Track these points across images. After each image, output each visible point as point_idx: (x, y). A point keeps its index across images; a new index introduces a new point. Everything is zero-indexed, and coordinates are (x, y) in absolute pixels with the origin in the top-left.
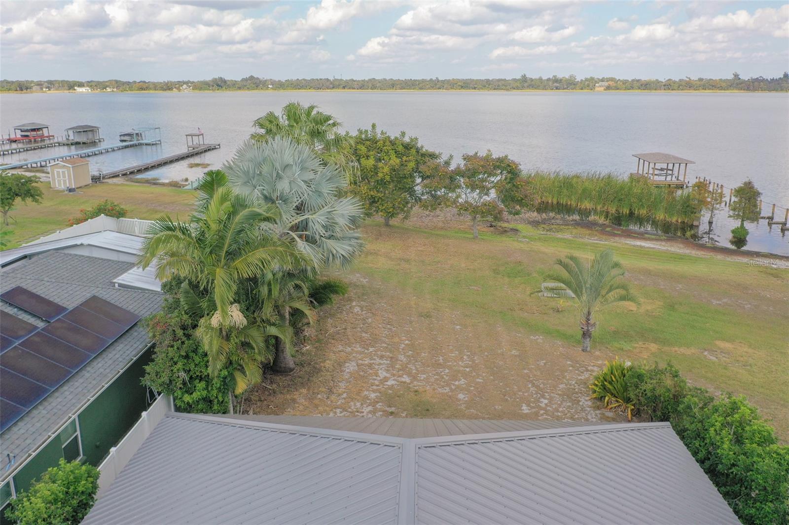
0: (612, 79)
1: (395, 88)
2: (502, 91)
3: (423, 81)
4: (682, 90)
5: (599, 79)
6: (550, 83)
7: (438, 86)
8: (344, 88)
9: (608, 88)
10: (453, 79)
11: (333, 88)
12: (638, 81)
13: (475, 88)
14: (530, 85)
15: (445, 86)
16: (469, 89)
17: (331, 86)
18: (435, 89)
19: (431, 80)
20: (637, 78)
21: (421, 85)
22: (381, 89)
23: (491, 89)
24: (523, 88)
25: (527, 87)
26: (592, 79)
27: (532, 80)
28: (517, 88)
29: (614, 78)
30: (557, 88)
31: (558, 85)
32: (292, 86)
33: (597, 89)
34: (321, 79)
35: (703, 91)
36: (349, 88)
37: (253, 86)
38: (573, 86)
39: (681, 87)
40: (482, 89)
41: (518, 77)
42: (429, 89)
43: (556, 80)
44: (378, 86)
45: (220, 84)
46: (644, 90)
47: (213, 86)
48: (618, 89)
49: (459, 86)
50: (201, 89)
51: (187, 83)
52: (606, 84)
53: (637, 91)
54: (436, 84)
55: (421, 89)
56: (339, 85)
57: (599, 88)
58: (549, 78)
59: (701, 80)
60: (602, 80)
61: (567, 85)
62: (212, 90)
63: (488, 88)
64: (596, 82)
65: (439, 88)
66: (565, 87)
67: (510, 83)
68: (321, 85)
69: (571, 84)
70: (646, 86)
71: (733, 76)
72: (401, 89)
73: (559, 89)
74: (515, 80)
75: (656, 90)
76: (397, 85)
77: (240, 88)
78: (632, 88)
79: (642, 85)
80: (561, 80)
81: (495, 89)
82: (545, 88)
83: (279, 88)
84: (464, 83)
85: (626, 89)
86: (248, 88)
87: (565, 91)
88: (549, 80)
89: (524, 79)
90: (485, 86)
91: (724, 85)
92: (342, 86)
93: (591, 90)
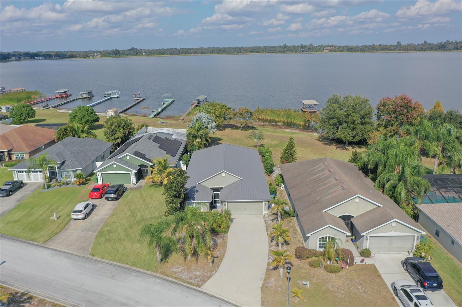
0: (333, 46)
1: (214, 53)
2: (273, 53)
3: (230, 48)
4: (370, 51)
5: (326, 46)
6: (299, 49)
7: (237, 51)
8: (185, 53)
9: (331, 51)
10: (246, 47)
11: (180, 53)
12: (347, 46)
13: (258, 52)
14: (288, 50)
15: (241, 51)
16: (255, 53)
17: (178, 53)
18: (236, 53)
19: (234, 48)
20: (346, 45)
21: (228, 51)
22: (206, 54)
23: (267, 52)
24: (284, 51)
25: (287, 51)
26: (322, 46)
27: (289, 47)
28: (281, 52)
29: (334, 45)
30: (303, 51)
31: (303, 49)
32: (157, 53)
33: (325, 51)
34: (172, 49)
35: (381, 52)
36: (188, 54)
37: (135, 53)
38: (311, 50)
39: (369, 50)
40: (262, 52)
41: (282, 45)
42: (233, 53)
43: (302, 47)
44: (204, 52)
45: (116, 53)
46: (350, 51)
47: (112, 54)
48: (336, 51)
49: (249, 51)
50: (105, 56)
51: (97, 52)
52: (330, 48)
53: (346, 52)
54: (236, 50)
55: (228, 53)
56: (183, 52)
57: (326, 51)
58: (299, 46)
59: (380, 45)
60: (328, 46)
61: (308, 50)
62: (112, 56)
63: (265, 52)
64: (324, 48)
65: (239, 53)
66: (307, 50)
67: (277, 49)
68: (173, 52)
69: (310, 49)
70: (350, 49)
71: (397, 43)
72: (217, 53)
73: (304, 52)
74: (280, 47)
75: (356, 51)
76: (215, 51)
77: (127, 55)
78: (343, 50)
79: (348, 49)
80: (305, 47)
81: (269, 52)
82: (296, 51)
83: (149, 55)
84: (252, 49)
85: (340, 51)
86: (132, 55)
87: (307, 53)
88: (298, 46)
89: (285, 47)
90: (263, 51)
91: (392, 48)
92: (184, 53)
93: (321, 52)
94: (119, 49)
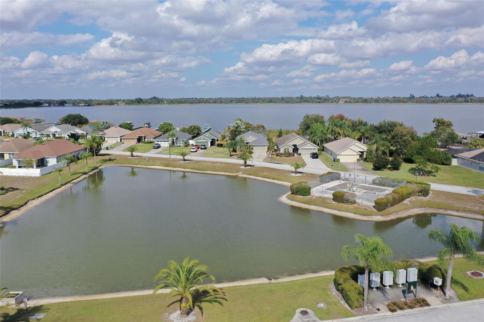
0: (349, 97)
1: (232, 102)
2: (290, 104)
3: (248, 99)
4: (384, 103)
5: (342, 97)
6: (315, 99)
7: (255, 101)
8: (205, 103)
9: (346, 102)
10: (264, 98)
11: (200, 103)
12: (361, 98)
13: (276, 102)
14: (305, 101)
15: (259, 102)
16: (273, 103)
17: (199, 102)
18: (255, 103)
19: (252, 98)
20: (361, 97)
21: (247, 101)
22: (225, 103)
23: (284, 103)
24: (301, 102)
25: (304, 101)
26: (338, 97)
27: (306, 98)
28: (298, 102)
29: (350, 97)
30: (319, 102)
31: (319, 100)
32: (178, 102)
33: (340, 102)
34: (192, 98)
35: (394, 103)
36: (208, 103)
37: (157, 102)
38: (327, 101)
39: (383, 101)
40: (279, 103)
41: (299, 96)
42: (251, 103)
43: (319, 98)
44: (223, 101)
45: (139, 101)
46: (364, 103)
47: (136, 102)
48: (351, 102)
49: (267, 101)
50: (129, 104)
51: (120, 100)
52: (345, 100)
53: (360, 104)
54: (255, 100)
55: (247, 103)
56: (203, 101)
57: (341, 102)
58: (315, 97)
59: (394, 97)
60: (343, 98)
61: (324, 101)
62: (135, 104)
63: (282, 102)
64: (340, 99)
65: (256, 103)
66: (323, 101)
67: (294, 100)
68: (193, 101)
69: (326, 100)
70: (365, 101)
71: (410, 96)
72: (236, 103)
73: (320, 103)
74: (297, 98)
75: (370, 103)
76: (234, 101)
77: (150, 103)
78: (358, 102)
79: (363, 100)
80: (321, 98)
81: (286, 103)
82: (312, 102)
83: (171, 103)
84: (270, 100)
85: (355, 102)
86: (154, 103)
87: (323, 103)
88: (315, 98)
89: (302, 97)
90: (281, 101)
91: (405, 100)
92: (204, 102)
93: (337, 103)
94: (143, 98)
